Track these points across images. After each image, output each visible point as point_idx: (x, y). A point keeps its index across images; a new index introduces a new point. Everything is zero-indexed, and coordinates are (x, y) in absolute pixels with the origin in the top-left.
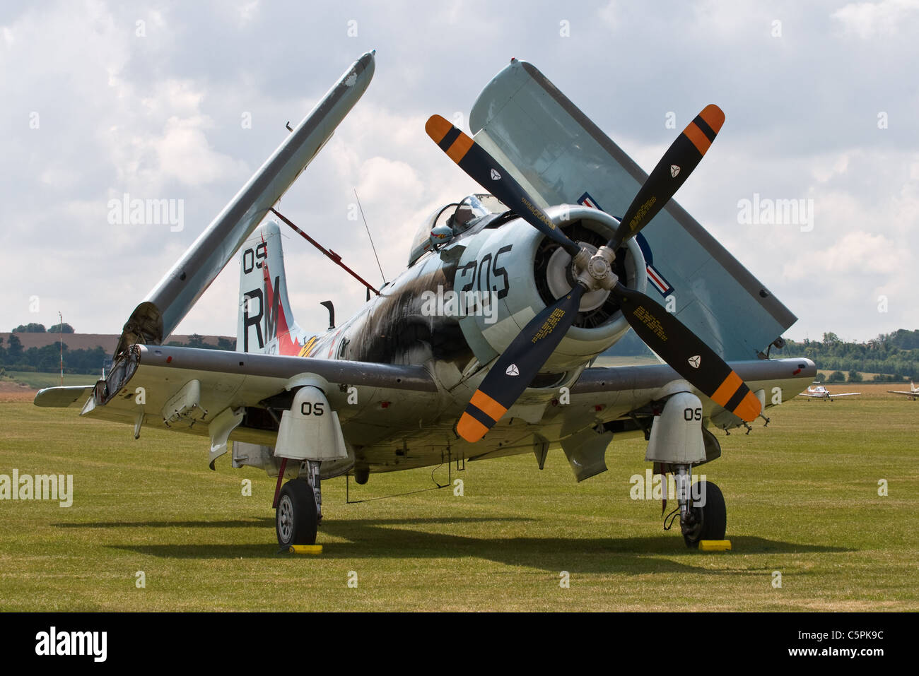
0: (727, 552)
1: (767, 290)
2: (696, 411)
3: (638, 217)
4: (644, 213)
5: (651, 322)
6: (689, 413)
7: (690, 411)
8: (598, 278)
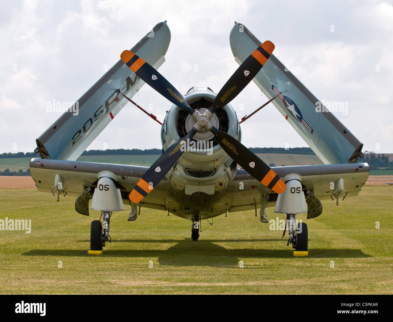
0: (306, 257)
1: (347, 130)
2: (297, 189)
3: (226, 96)
4: (229, 94)
5: (230, 146)
6: (293, 190)
7: (294, 189)
8: (202, 125)
